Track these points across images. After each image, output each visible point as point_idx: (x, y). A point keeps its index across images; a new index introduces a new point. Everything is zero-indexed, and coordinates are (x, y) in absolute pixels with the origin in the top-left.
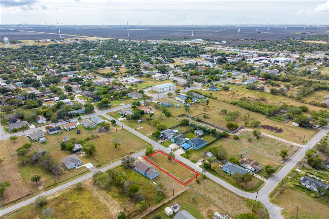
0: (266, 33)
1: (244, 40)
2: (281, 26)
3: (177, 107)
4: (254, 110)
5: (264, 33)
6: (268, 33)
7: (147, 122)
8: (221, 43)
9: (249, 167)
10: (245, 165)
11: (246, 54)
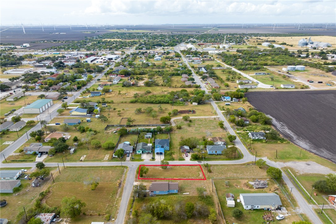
0: (58, 33)
1: (45, 41)
2: (63, 26)
3: (87, 121)
4: (158, 102)
5: (56, 33)
6: (61, 33)
7: (81, 149)
8: (23, 46)
9: (220, 143)
10: (216, 143)
11: (72, 56)
